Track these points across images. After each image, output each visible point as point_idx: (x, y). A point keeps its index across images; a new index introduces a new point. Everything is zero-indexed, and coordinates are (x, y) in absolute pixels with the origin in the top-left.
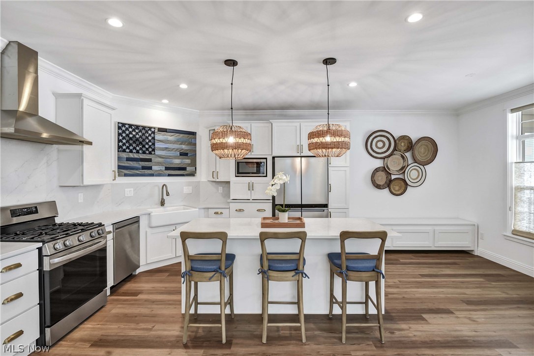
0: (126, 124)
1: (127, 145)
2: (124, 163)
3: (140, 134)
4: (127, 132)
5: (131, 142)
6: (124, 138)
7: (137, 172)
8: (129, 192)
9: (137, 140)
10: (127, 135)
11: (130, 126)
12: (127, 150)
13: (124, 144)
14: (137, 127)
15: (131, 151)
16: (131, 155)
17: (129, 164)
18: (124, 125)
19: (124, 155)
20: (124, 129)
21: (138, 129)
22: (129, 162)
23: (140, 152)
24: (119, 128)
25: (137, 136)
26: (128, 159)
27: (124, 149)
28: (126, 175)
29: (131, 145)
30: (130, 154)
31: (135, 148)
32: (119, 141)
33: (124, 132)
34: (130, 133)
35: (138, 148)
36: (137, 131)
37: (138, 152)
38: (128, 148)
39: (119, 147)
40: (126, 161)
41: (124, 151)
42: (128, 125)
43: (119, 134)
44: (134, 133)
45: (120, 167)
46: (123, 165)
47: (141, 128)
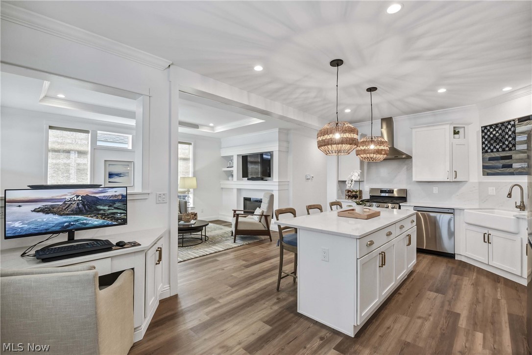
0: (487, 126)
1: (489, 145)
2: (488, 163)
3: (500, 132)
4: (489, 133)
5: (492, 142)
6: (486, 140)
7: (497, 171)
8: (492, 191)
9: (497, 138)
10: (489, 136)
11: (491, 126)
12: (489, 151)
13: (486, 145)
14: (497, 125)
15: (492, 151)
16: (493, 155)
17: (491, 163)
18: (485, 127)
19: (487, 156)
20: (486, 131)
21: (498, 127)
22: (491, 162)
23: (500, 150)
24: (483, 131)
25: (497, 135)
26: (491, 159)
27: (487, 150)
28: (488, 174)
29: (492, 145)
30: (492, 153)
31: (495, 147)
32: (483, 143)
33: (486, 134)
34: (491, 133)
35: (498, 147)
36: (497, 129)
37: (498, 151)
38: (489, 148)
39: (483, 149)
40: (489, 160)
41: (487, 152)
42: (489, 126)
43: (483, 137)
44: (494, 132)
45: (484, 167)
46: (487, 165)
47: (500, 125)
